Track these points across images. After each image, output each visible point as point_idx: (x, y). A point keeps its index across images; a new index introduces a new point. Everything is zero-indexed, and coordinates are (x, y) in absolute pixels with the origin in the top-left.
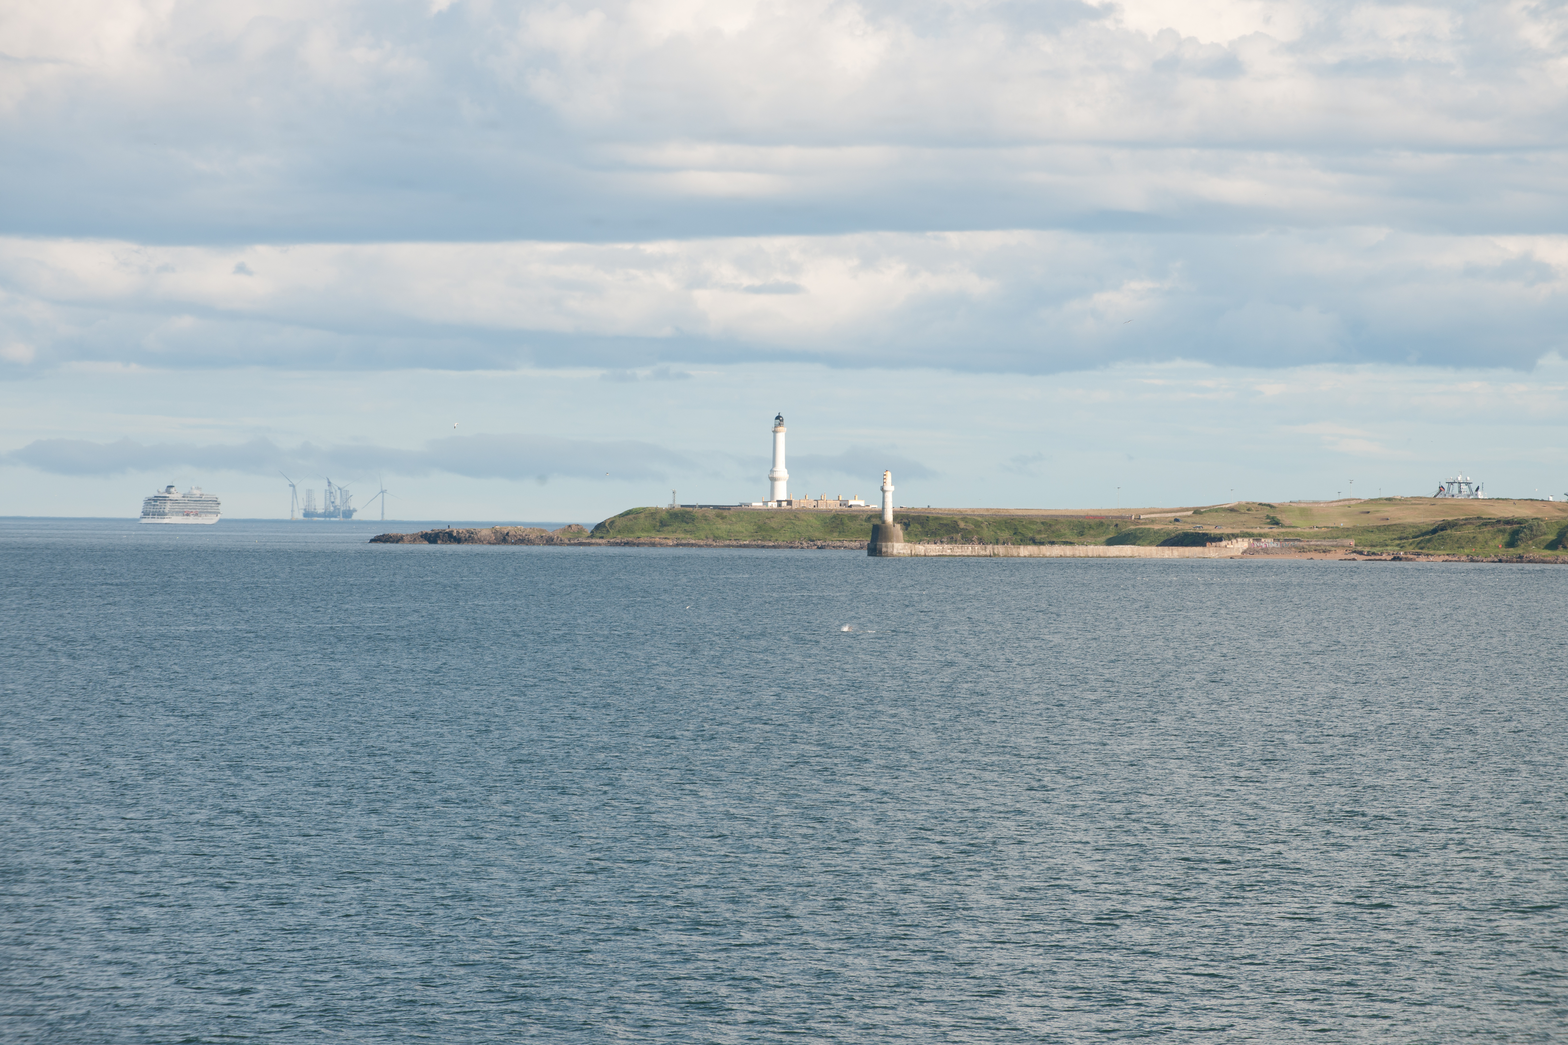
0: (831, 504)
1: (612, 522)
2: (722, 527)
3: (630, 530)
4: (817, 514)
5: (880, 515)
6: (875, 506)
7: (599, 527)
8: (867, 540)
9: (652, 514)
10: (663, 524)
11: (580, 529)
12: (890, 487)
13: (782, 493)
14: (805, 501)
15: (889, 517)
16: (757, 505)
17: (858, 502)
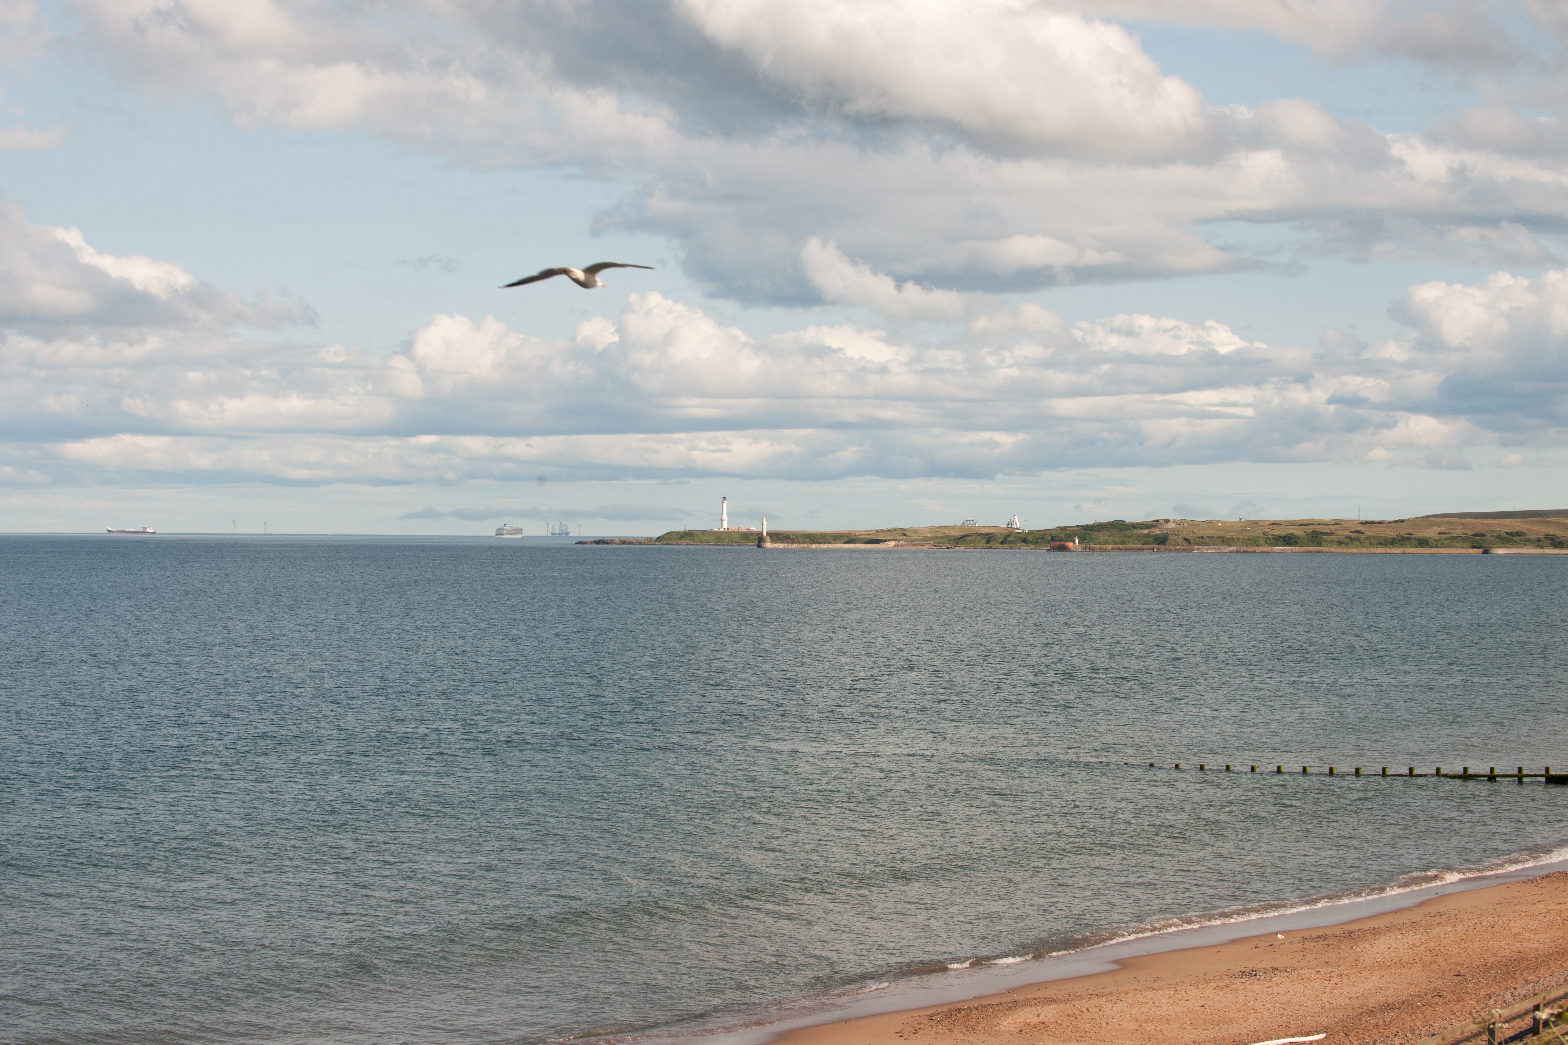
0: (743, 529)
1: (663, 536)
2: (703, 538)
3: (670, 539)
4: (738, 533)
5: (761, 533)
6: (759, 530)
7: (658, 538)
8: (756, 542)
9: (678, 533)
10: (682, 537)
11: (651, 539)
12: (765, 523)
13: (725, 525)
14: (734, 528)
15: (765, 534)
16: (716, 529)
17: (753, 529)
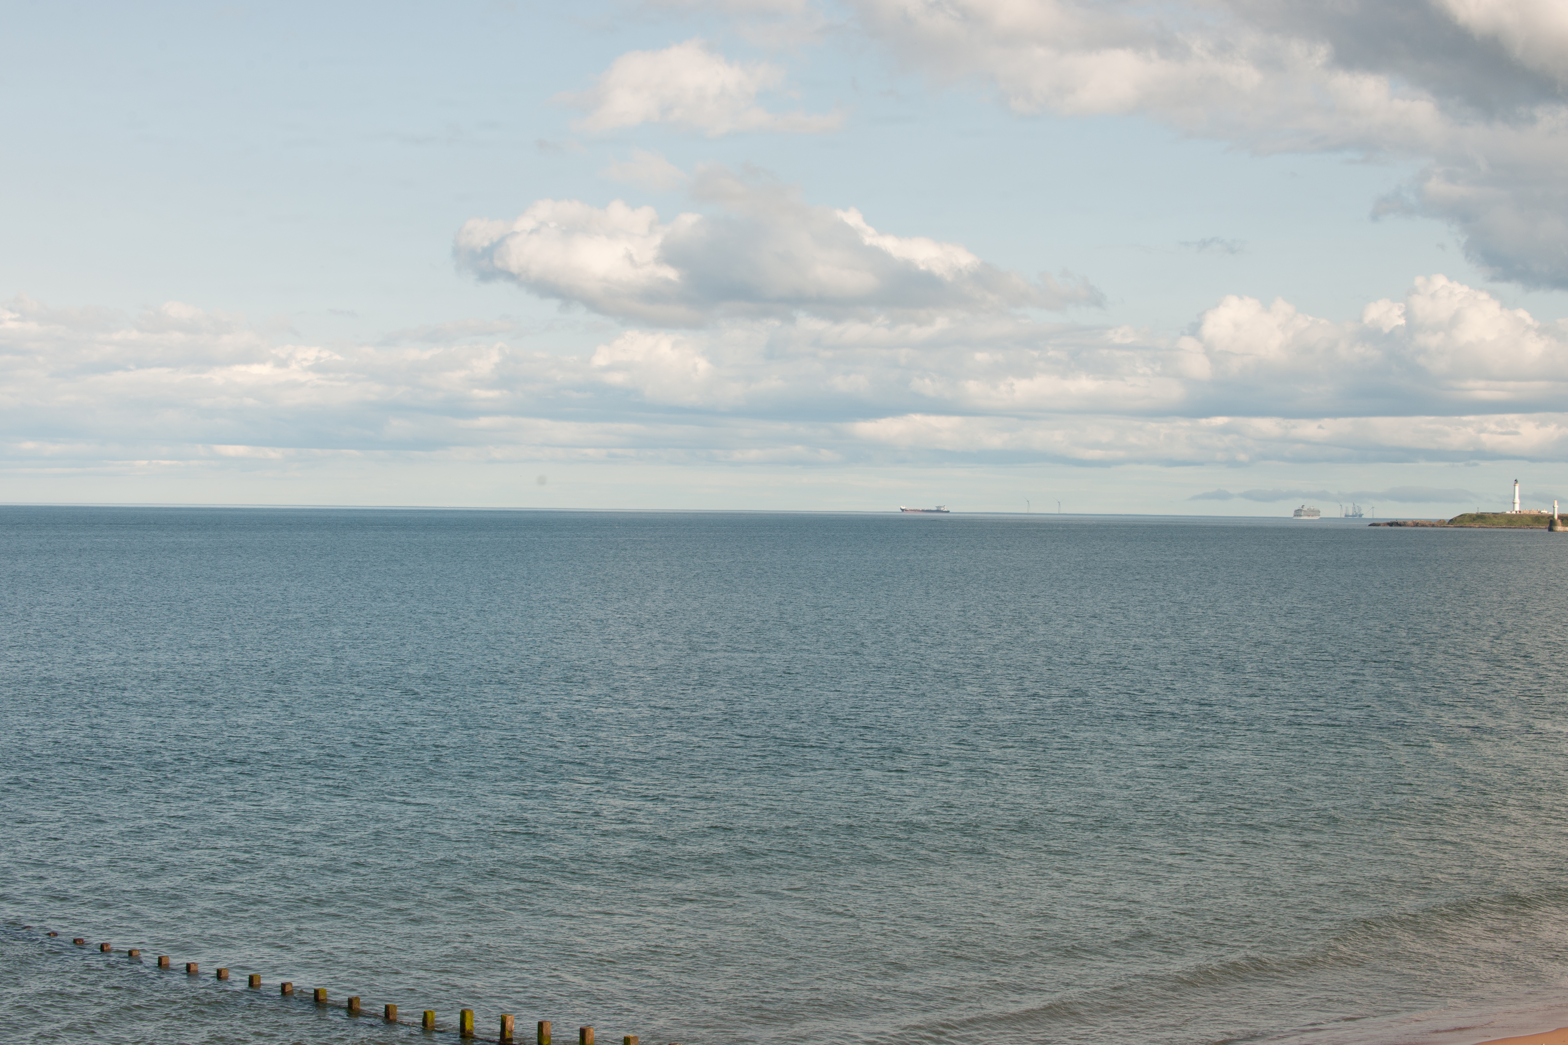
0: (1535, 512)
1: (1455, 519)
2: (1495, 521)
3: (1462, 521)
4: (1530, 516)
5: (1553, 516)
6: (1551, 513)
7: (1451, 521)
8: (1548, 526)
9: (1470, 516)
10: (1474, 519)
11: (1444, 521)
12: (1556, 506)
13: (1517, 508)
14: (1526, 511)
15: (1556, 517)
16: (1508, 512)
17: (1544, 512)
